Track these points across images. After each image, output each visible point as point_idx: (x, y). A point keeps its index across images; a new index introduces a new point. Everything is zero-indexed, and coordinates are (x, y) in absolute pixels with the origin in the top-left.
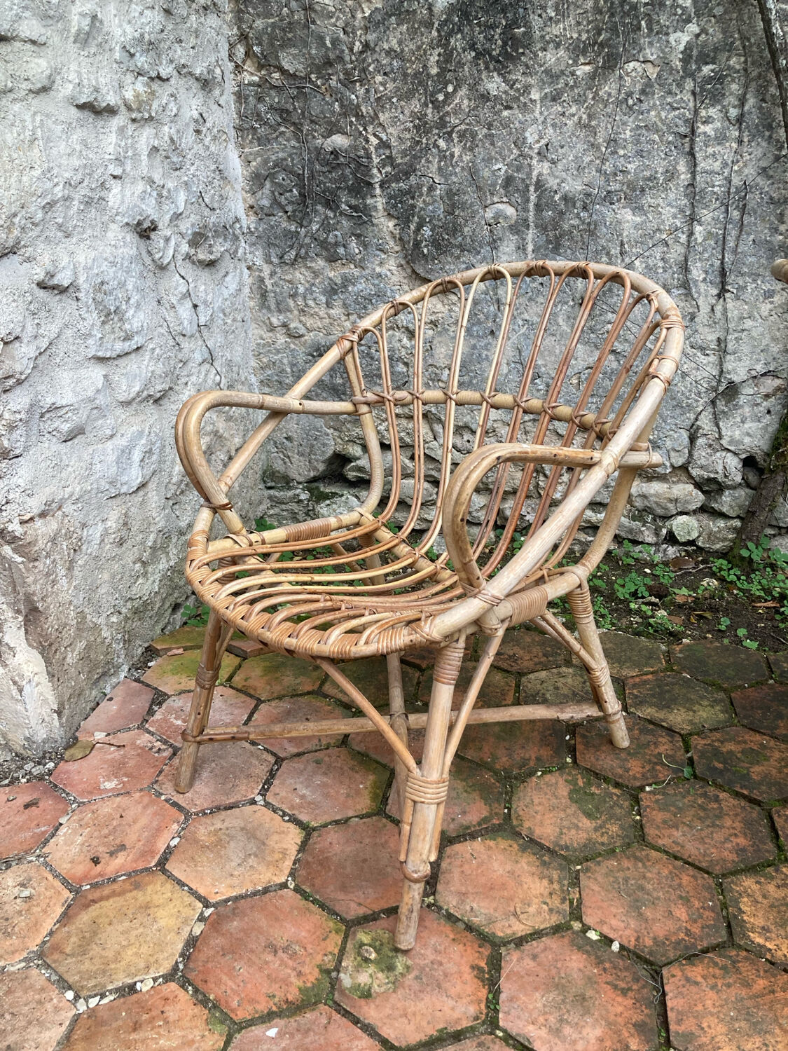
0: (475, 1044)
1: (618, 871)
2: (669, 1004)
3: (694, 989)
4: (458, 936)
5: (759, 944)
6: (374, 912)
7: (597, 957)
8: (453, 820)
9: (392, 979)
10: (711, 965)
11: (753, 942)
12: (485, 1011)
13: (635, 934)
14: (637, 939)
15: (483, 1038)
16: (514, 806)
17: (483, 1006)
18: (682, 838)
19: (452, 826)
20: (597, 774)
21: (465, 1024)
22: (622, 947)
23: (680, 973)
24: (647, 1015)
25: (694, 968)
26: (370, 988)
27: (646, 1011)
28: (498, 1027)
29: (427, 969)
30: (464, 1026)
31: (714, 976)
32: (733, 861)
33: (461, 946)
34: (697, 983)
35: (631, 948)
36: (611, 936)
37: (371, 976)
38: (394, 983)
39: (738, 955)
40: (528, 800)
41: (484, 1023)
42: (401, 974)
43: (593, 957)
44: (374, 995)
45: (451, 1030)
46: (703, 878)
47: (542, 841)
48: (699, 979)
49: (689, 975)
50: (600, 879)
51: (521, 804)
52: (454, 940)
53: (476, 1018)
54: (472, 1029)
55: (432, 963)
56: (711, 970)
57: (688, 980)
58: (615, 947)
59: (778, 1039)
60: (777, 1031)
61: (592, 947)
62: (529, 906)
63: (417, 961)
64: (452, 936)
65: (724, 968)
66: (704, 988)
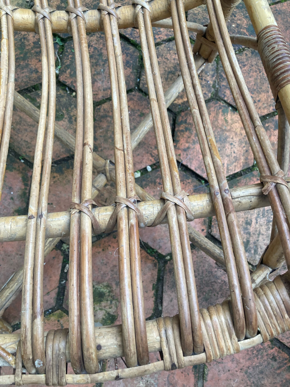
0: (168, 274)
1: (107, 133)
2: (193, 168)
3: (191, 152)
4: (102, 246)
5: (182, 103)
6: (58, 287)
7: (151, 182)
8: (12, 198)
9: (110, 298)
10: (182, 133)
11: (179, 105)
12: (153, 258)
13: (149, 155)
14: (152, 156)
15: (167, 268)
16: (24, 155)
17: (150, 257)
18: (104, 84)
19: (17, 202)
20: (27, 89)
21: (155, 273)
22: (151, 166)
23: (180, 151)
24: (192, 182)
25: (181, 142)
26: (109, 314)
27: (190, 181)
28: (164, 257)
29: (115, 276)
30: (157, 274)
31: (189, 137)
32: (131, 73)
33: (109, 248)
34: (188, 148)
35: (155, 162)
36: (143, 167)
37: (101, 309)
38: (113, 299)
39: (183, 118)
40: (24, 144)
41: (159, 262)
42: (109, 292)
43: (150, 184)
44: (115, 314)
45: (155, 282)
46: (134, 95)
47: (62, 157)
48: (187, 145)
49: (182, 147)
50: (106, 146)
51: (24, 149)
52: (103, 250)
53: (155, 265)
54: (159, 271)
55: (112, 271)
56: (185, 136)
57: (185, 150)
58: (149, 169)
59: (231, 137)
60: (228, 134)
61: (144, 180)
62: (103, 195)
63: (107, 279)
64: (100, 250)
65: (186, 129)
66: (192, 147)
